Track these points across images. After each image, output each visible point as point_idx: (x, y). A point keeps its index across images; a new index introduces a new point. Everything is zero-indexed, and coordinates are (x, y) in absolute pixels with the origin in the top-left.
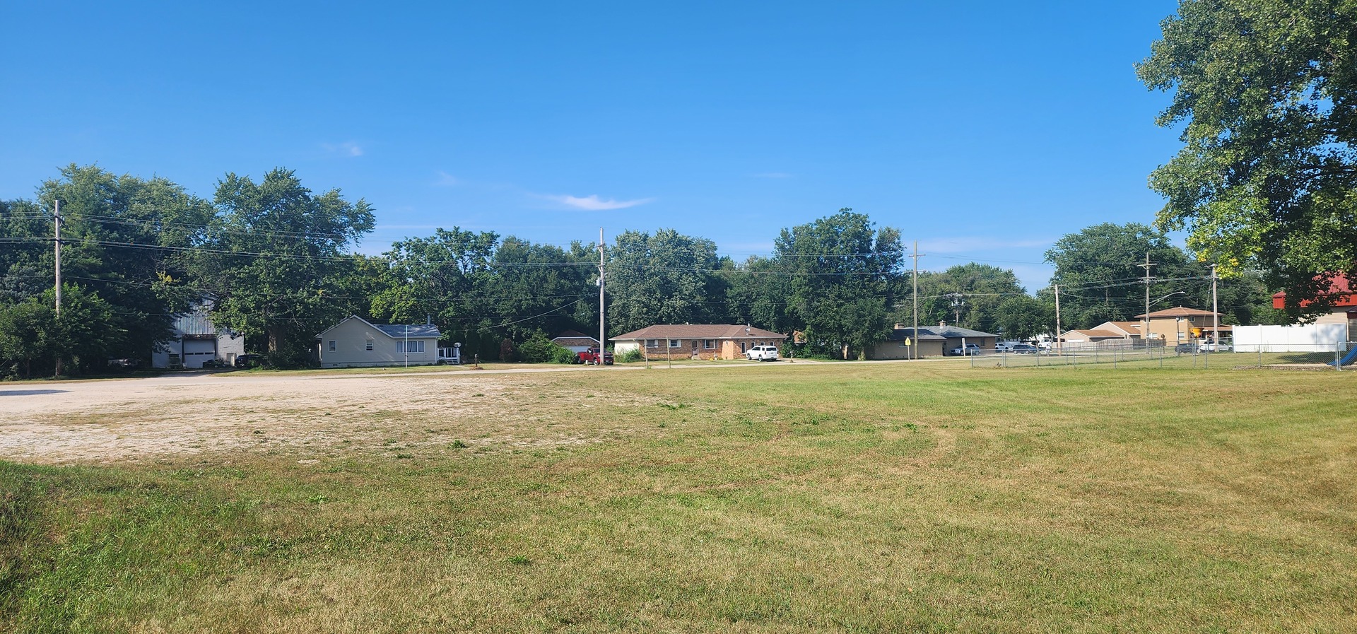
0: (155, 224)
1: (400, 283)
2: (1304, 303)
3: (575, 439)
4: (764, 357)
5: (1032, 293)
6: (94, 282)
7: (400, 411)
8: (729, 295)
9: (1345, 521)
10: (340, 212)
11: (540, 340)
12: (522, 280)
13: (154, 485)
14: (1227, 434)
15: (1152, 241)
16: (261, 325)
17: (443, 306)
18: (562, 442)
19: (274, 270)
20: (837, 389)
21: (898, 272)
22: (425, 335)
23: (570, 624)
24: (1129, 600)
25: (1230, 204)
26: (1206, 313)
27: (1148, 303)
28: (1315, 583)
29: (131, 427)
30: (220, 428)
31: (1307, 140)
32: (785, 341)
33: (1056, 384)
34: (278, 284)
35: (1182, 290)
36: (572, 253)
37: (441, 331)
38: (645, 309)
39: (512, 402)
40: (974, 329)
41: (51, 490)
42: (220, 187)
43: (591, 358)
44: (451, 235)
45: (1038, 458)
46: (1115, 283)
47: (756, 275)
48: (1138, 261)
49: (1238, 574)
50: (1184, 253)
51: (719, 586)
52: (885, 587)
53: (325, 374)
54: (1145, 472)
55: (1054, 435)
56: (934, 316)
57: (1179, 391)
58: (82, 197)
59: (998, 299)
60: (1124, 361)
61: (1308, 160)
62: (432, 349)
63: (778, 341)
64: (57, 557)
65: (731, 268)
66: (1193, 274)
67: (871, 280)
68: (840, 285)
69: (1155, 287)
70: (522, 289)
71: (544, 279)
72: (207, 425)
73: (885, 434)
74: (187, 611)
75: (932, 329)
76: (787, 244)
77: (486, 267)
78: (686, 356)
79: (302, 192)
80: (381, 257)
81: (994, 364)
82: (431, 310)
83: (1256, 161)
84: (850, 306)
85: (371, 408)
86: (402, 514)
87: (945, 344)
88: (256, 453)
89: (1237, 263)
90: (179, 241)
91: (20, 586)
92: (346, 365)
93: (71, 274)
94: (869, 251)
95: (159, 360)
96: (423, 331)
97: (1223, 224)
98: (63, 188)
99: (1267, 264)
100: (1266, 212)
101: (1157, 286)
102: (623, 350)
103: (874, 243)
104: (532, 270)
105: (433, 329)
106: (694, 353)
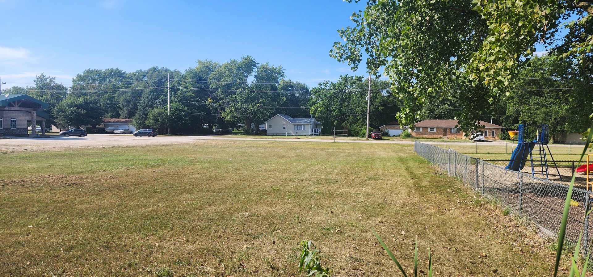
62: (308, 129)
78: (439, 137)
92: (275, 134)
105: (312, 120)
106: (445, 135)
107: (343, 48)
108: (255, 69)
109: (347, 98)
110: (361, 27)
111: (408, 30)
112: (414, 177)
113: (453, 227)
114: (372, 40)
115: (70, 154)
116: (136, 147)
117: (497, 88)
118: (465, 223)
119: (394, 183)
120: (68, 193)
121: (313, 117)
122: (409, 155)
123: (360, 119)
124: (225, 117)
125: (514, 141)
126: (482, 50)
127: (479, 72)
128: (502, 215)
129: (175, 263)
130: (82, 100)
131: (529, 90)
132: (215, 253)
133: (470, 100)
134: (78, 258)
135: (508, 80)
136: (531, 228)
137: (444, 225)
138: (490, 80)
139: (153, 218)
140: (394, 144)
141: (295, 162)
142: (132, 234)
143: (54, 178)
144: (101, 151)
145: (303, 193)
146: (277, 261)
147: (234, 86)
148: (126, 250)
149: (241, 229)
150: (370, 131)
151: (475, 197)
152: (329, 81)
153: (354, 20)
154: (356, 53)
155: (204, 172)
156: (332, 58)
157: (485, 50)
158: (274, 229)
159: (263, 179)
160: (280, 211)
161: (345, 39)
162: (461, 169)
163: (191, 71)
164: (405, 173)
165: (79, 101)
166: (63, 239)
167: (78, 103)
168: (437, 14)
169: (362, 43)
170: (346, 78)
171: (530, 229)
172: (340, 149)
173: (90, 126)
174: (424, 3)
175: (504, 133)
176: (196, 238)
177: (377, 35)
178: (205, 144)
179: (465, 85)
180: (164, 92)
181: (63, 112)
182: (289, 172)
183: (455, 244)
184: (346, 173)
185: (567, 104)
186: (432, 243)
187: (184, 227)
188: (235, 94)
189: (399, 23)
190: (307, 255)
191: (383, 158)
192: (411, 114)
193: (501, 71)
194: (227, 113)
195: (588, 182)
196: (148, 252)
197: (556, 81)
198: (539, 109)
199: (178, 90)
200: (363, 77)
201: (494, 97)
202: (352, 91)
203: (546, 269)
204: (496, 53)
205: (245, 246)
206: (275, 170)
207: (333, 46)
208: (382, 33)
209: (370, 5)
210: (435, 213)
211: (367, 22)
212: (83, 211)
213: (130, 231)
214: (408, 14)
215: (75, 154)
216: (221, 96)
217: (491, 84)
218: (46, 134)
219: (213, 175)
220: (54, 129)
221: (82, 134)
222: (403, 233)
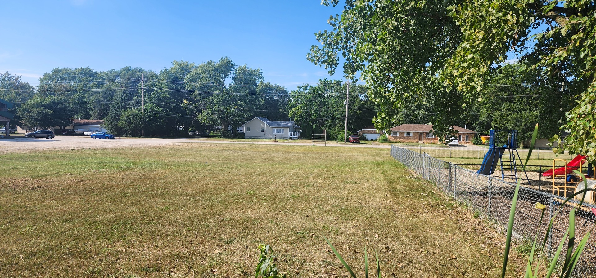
22: (286, 126)
62: (287, 133)
63: (471, 135)
78: (415, 141)
92: (254, 137)
105: (290, 124)
106: (421, 139)
107: (320, 52)
108: (233, 71)
109: (325, 102)
110: (338, 31)
111: (385, 35)
112: (389, 181)
113: (426, 230)
114: (348, 44)
115: (35, 156)
116: (108, 149)
117: (470, 94)
118: (437, 226)
119: (370, 187)
120: (31, 197)
121: (292, 120)
122: (386, 159)
123: (338, 123)
124: (201, 120)
125: (486, 146)
126: (455, 56)
127: (452, 78)
128: (473, 218)
129: (142, 269)
130: (50, 100)
131: (501, 96)
132: (184, 259)
133: (444, 106)
134: (38, 265)
135: (481, 86)
136: (500, 230)
137: (417, 228)
138: (464, 86)
139: (122, 223)
140: (371, 148)
141: (272, 165)
142: (98, 240)
143: (17, 181)
144: (69, 153)
145: (279, 196)
146: (249, 267)
147: (211, 87)
148: (91, 256)
149: (213, 234)
150: (349, 134)
151: (447, 201)
152: (308, 85)
153: (331, 24)
154: (333, 57)
155: (178, 175)
156: (309, 61)
157: (459, 56)
158: (248, 234)
159: (238, 183)
160: (255, 215)
161: (322, 43)
162: (435, 173)
163: (166, 72)
164: (380, 176)
165: (46, 100)
166: (23, 246)
167: (45, 103)
168: (413, 20)
169: (339, 47)
170: (325, 81)
171: (499, 232)
172: (318, 153)
173: (58, 128)
174: (400, 9)
175: (477, 138)
176: (166, 243)
177: (354, 39)
178: (180, 147)
179: (439, 90)
180: (138, 93)
181: (29, 112)
182: (266, 176)
183: (427, 246)
184: (323, 177)
185: (536, 110)
186: (404, 246)
187: (154, 233)
188: (212, 96)
189: (375, 28)
190: (265, 261)
191: (360, 162)
192: (387, 118)
193: (475, 77)
194: (203, 115)
195: (554, 186)
196: (114, 259)
197: (526, 88)
198: (510, 114)
199: (153, 91)
200: (342, 82)
201: (467, 103)
202: (331, 95)
203: (512, 270)
204: (470, 60)
205: (217, 251)
206: (251, 174)
207: (311, 50)
208: (359, 37)
209: (347, 9)
210: (409, 217)
211: (344, 26)
212: (46, 216)
213: (96, 237)
214: (384, 19)
215: (41, 157)
216: (197, 98)
217: (464, 90)
218: (10, 135)
219: (187, 178)
220: (20, 130)
221: (49, 135)
222: (377, 236)
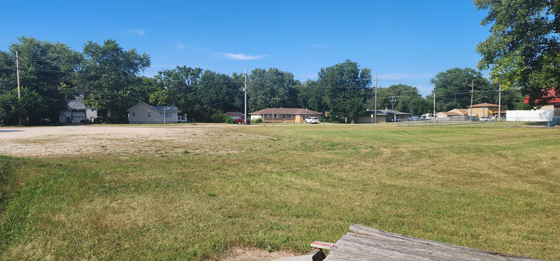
0: (58, 62)
1: (161, 89)
2: (537, 101)
3: (234, 151)
4: (313, 122)
5: (424, 97)
6: (34, 86)
7: (162, 140)
8: (299, 96)
9: (548, 184)
10: (136, 59)
11: (220, 113)
12: (213, 89)
13: (61, 165)
14: (502, 151)
15: (475, 75)
16: (104, 105)
17: (179, 99)
18: (229, 152)
19: (109, 82)
20: (342, 134)
21: (369, 87)
22: (172, 111)
23: (232, 218)
24: (459, 212)
25: (509, 59)
26: (495, 105)
27: (472, 101)
28: (535, 206)
29: (51, 144)
30: (88, 145)
31: (543, 32)
32: (321, 116)
33: (432, 132)
34: (110, 89)
35: (486, 96)
36: (233, 77)
37: (179, 109)
38: (264, 101)
39: (209, 137)
40: (400, 111)
41: (18, 166)
42: (85, 47)
43: (241, 121)
44: (183, 69)
45: (424, 159)
46: (459, 92)
47: (310, 88)
48: (469, 83)
49: (504, 203)
50: (488, 80)
51: (293, 205)
52: (360, 206)
53: (131, 126)
54: (467, 165)
55: (431, 151)
56: (383, 106)
57: (483, 135)
58: (28, 50)
59: (410, 99)
60: (461, 124)
61: (543, 41)
62: (175, 117)
63: (319, 115)
64: (21, 191)
65: (300, 84)
66: (491, 89)
67: (358, 90)
68: (345, 92)
69: (475, 94)
70: (213, 93)
71: (222, 88)
72: (82, 144)
73: (362, 150)
74: (75, 211)
75: (382, 111)
76: (323, 74)
77: (197, 83)
78: (280, 121)
79: (119, 49)
80: (153, 78)
81: (407, 125)
82: (175, 100)
83: (521, 41)
84: (349, 101)
85: (150, 139)
86: (163, 177)
87: (387, 117)
88: (102, 154)
89: (510, 84)
90: (69, 69)
91: (6, 201)
92: (140, 122)
93: (24, 83)
94: (357, 78)
95: (62, 119)
96: (171, 109)
97: (505, 67)
98: (19, 46)
99: (522, 84)
100: (523, 62)
101: (476, 94)
102: (254, 118)
103: (359, 74)
104: (216, 84)
105: (175, 108)
106: (284, 120)
